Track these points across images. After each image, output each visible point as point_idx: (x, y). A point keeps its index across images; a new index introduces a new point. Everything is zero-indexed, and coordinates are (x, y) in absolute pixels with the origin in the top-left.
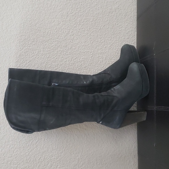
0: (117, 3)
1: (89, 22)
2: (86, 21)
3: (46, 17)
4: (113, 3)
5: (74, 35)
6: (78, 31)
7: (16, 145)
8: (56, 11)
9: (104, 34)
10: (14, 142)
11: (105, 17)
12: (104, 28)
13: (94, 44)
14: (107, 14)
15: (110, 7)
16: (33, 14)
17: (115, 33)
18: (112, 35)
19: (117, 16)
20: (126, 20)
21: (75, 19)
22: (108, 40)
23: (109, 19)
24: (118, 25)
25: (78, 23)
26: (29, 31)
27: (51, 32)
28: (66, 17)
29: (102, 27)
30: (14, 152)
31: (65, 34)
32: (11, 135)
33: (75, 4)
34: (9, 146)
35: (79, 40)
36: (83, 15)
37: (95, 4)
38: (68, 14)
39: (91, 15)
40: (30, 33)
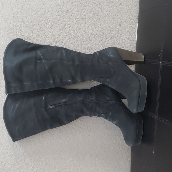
1: (87, 13)
2: (83, 11)
3: (39, 6)
5: (71, 28)
6: (75, 23)
9: (103, 26)
10: (7, 144)
11: (104, 8)
12: (102, 19)
13: (92, 38)
14: (107, 4)
16: (24, 3)
17: (115, 25)
18: (111, 27)
19: (118, 6)
20: (127, 11)
21: (71, 10)
22: (106, 34)
23: (108, 9)
24: (118, 17)
25: (75, 14)
26: (20, 24)
27: (45, 25)
28: (61, 7)
29: (101, 19)
30: (8, 153)
31: (60, 26)
32: (4, 137)
34: (2, 148)
35: (76, 34)
36: (80, 5)
38: (64, 3)
39: (90, 5)
40: (21, 26)
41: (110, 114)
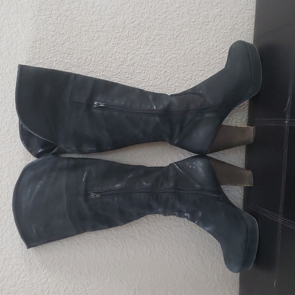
0: (219, 4)
1: (164, 41)
2: (158, 38)
3: (83, 28)
4: (210, 4)
5: (135, 65)
6: (142, 58)
7: (23, 266)
8: (103, 18)
9: (192, 63)
10: (20, 260)
11: (194, 33)
12: (191, 52)
13: (171, 83)
14: (199, 26)
15: (205, 13)
16: (58, 22)
17: (212, 62)
18: (205, 66)
19: (217, 31)
20: (233, 38)
21: (137, 35)
22: (197, 76)
23: (201, 35)
24: (218, 48)
25: (144, 43)
26: (50, 56)
27: (93, 59)
28: (121, 30)
29: (187, 51)
30: (20, 277)
31: (119, 62)
32: (15, 247)
33: (139, 6)
34: (11, 267)
35: (143, 75)
36: (153, 27)
37: (177, 5)
38: (126, 24)
39: (169, 27)
40: (51, 59)
41: (200, 214)
